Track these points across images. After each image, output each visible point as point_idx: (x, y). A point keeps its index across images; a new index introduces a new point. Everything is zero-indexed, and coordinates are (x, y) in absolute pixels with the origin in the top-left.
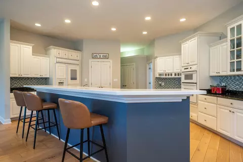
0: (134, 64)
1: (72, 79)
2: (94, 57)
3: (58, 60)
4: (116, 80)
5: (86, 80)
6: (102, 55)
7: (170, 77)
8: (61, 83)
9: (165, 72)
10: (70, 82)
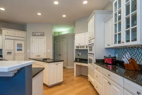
0: (66, 40)
1: (18, 50)
2: (34, 35)
3: (7, 37)
4: (49, 51)
5: (28, 51)
6: (39, 34)
7: (83, 48)
8: (9, 53)
9: (79, 45)
10: (17, 52)
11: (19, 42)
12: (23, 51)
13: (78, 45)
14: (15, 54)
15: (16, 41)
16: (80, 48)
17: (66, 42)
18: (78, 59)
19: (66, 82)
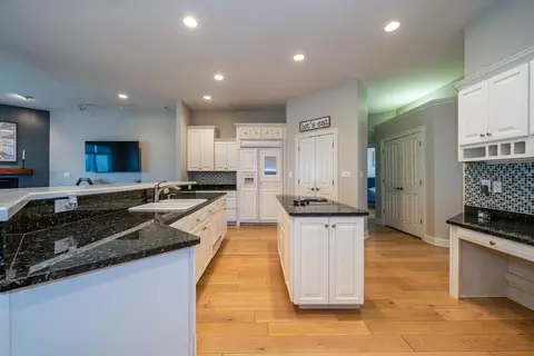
0: (422, 129)
2: (304, 129)
3: (243, 143)
4: (346, 174)
5: (291, 175)
6: (316, 122)
7: (514, 156)
8: (249, 180)
9: (486, 138)
10: (264, 178)
11: (270, 153)
12: (278, 176)
13: (478, 139)
14: (260, 183)
15: (262, 151)
16: (488, 157)
17: (423, 140)
18: (483, 210)
19: (386, 311)
